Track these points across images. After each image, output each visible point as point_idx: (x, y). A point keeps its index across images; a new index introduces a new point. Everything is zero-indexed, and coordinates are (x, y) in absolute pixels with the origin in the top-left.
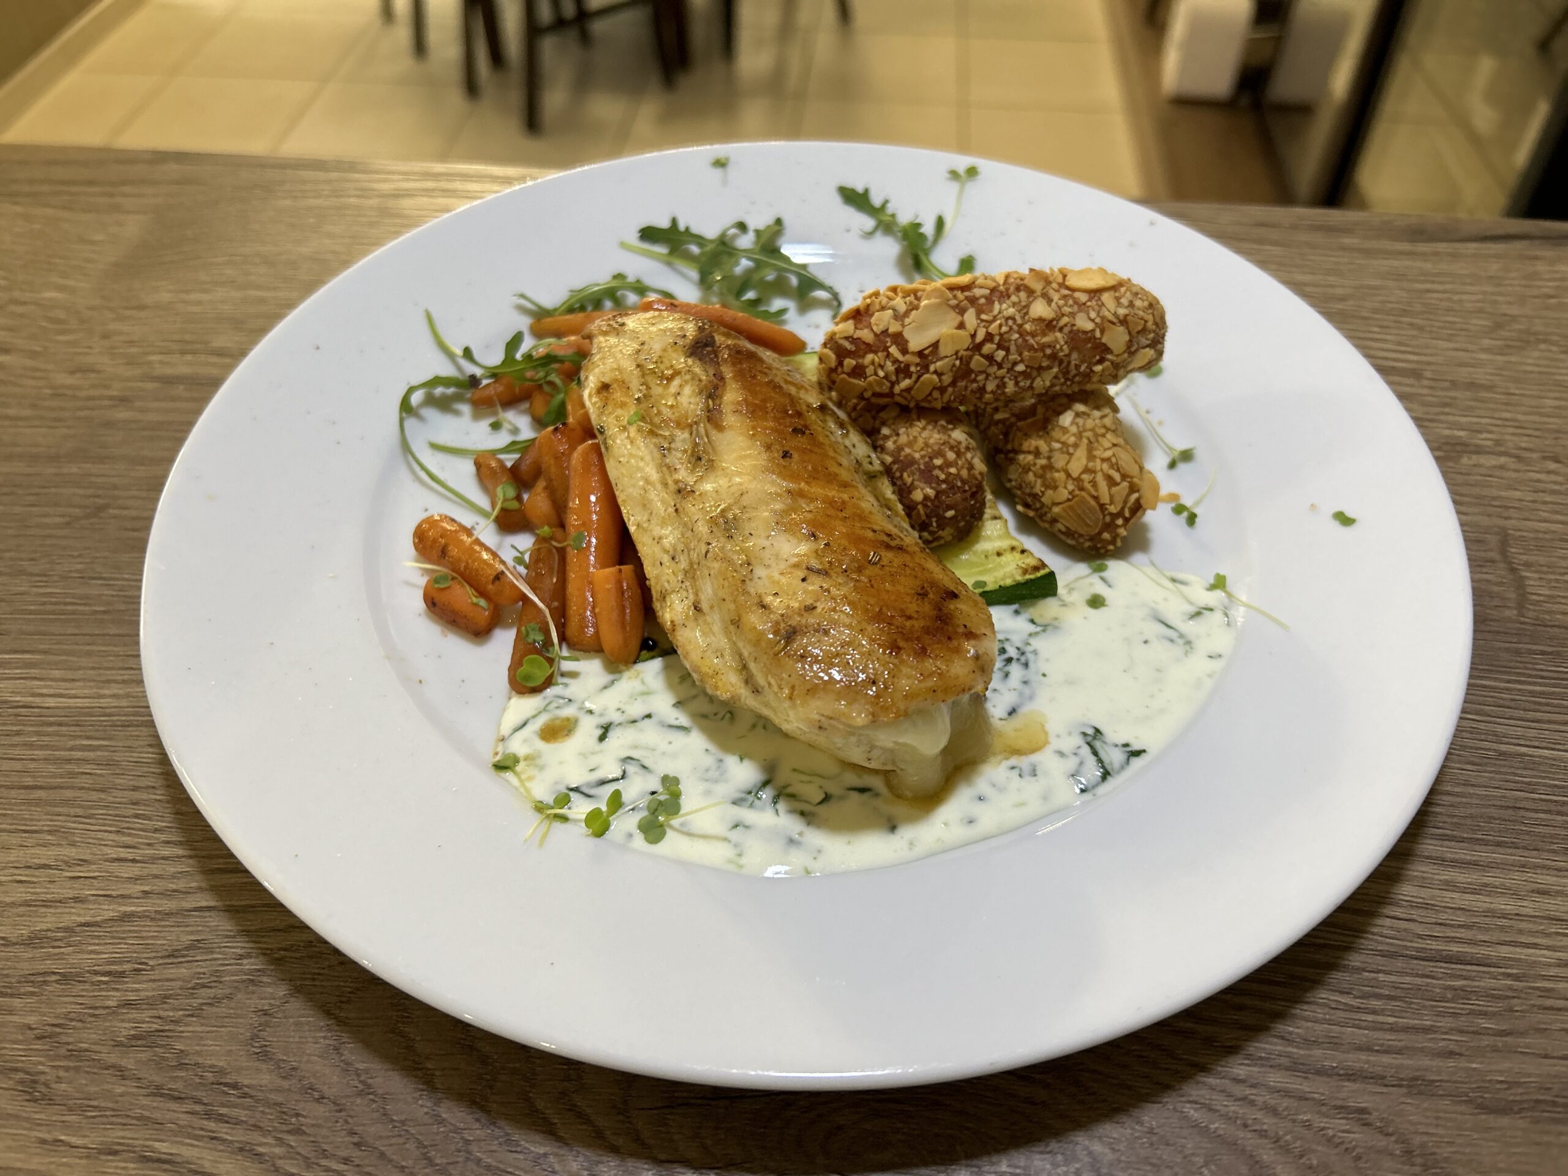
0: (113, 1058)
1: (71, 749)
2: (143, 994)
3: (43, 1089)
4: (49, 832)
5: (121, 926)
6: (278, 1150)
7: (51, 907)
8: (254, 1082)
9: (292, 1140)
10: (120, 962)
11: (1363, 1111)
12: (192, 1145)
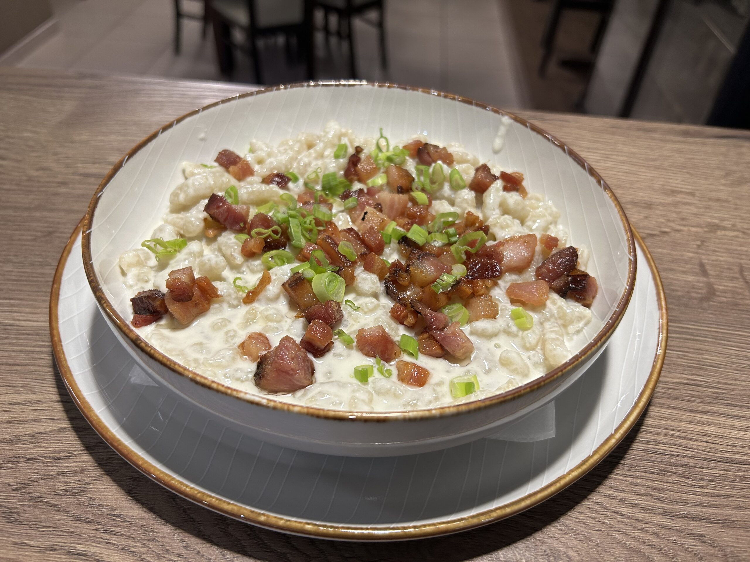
0: (53, 502)
1: (34, 347)
2: (71, 469)
3: (16, 516)
4: (22, 387)
5: (59, 434)
6: (142, 550)
7: (22, 424)
8: (130, 514)
9: (150, 544)
10: (59, 452)
11: (701, 535)
12: (96, 546)
